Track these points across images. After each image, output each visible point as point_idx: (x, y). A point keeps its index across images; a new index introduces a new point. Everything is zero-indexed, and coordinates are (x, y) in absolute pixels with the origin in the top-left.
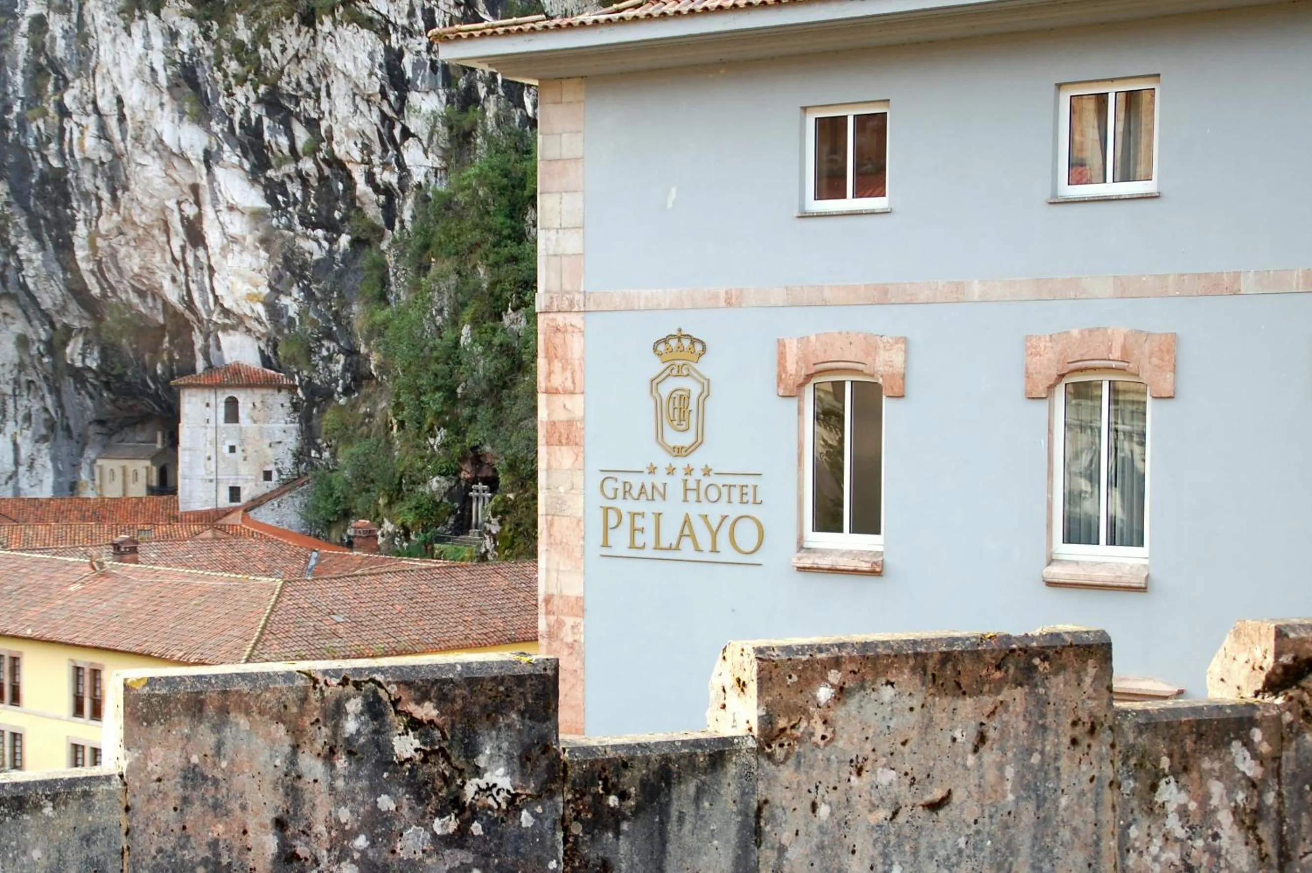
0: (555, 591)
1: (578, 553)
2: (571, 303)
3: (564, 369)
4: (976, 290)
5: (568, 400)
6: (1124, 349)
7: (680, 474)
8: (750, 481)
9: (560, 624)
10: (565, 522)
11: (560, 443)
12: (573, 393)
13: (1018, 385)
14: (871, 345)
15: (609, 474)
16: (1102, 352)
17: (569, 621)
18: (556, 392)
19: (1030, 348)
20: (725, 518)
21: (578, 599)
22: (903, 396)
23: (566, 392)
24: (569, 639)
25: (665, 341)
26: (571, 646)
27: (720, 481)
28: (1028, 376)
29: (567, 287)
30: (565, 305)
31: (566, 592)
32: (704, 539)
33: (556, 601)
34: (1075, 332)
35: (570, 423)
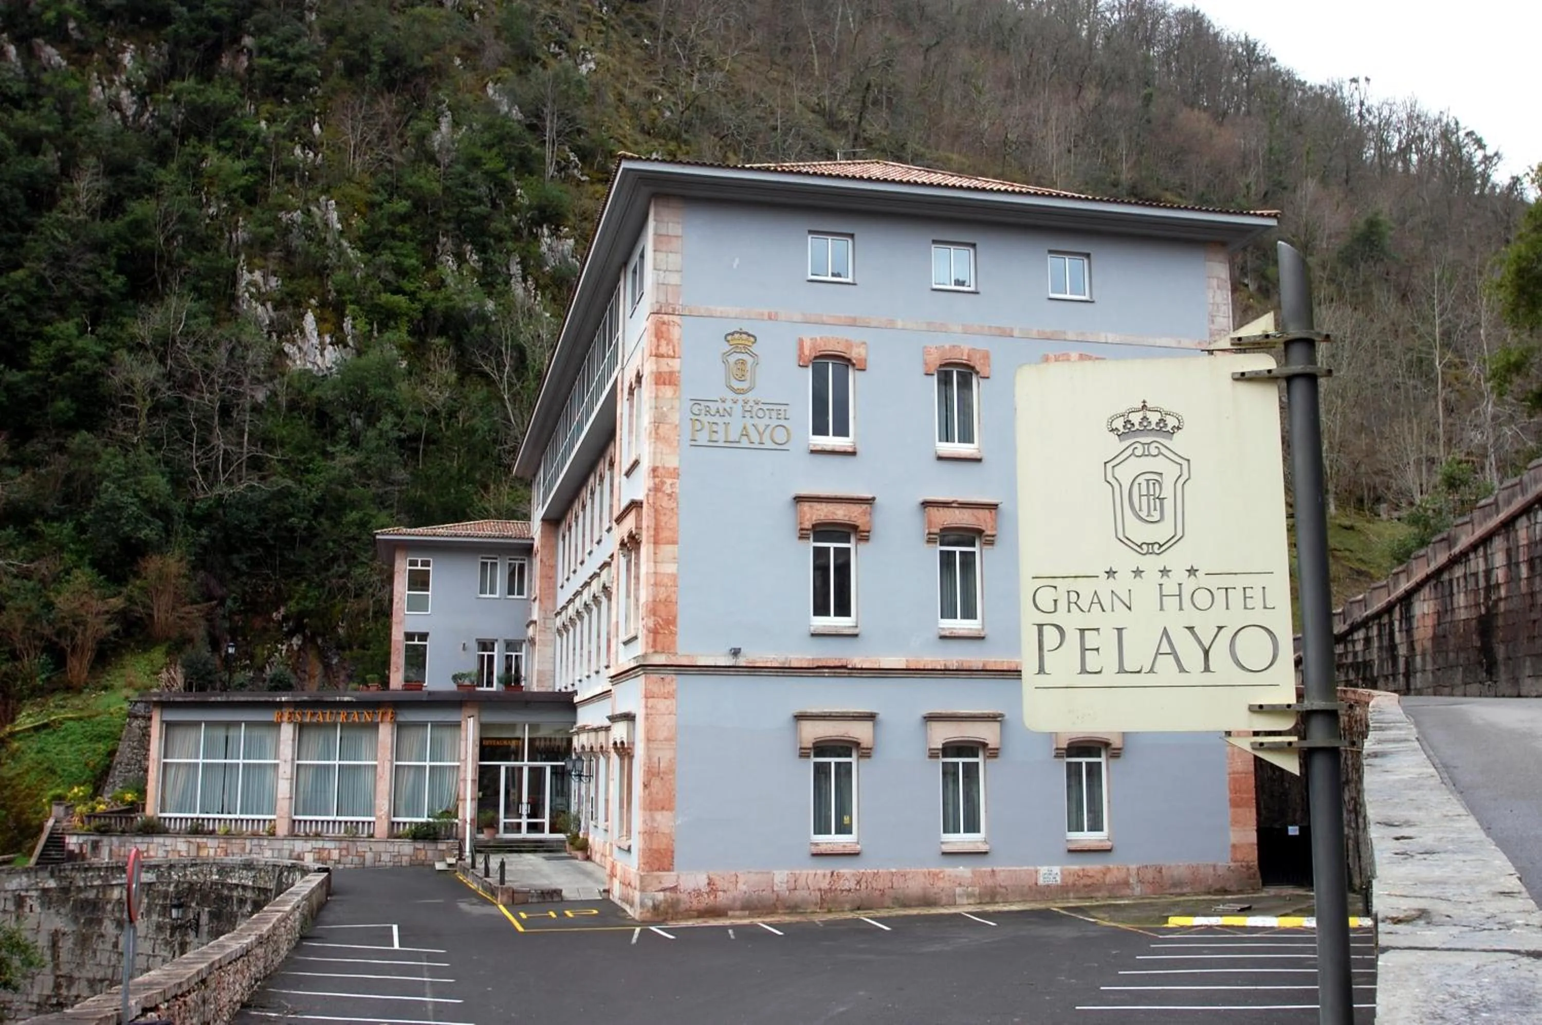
0: (658, 464)
1: (675, 444)
2: (674, 310)
3: (668, 344)
4: (900, 324)
5: (671, 362)
6: (969, 355)
7: (740, 403)
8: (783, 408)
9: (663, 483)
10: (667, 426)
11: (664, 384)
12: (673, 357)
13: (921, 370)
14: (849, 344)
15: (697, 402)
16: (959, 356)
17: (669, 481)
18: (662, 356)
19: (926, 351)
20: (768, 426)
21: (675, 469)
22: (864, 370)
23: (669, 356)
24: (669, 491)
25: (732, 334)
26: (670, 495)
27: (765, 407)
28: (926, 364)
29: (670, 301)
30: (670, 311)
31: (667, 465)
32: (755, 437)
33: (661, 470)
34: (947, 346)
35: (671, 373)
